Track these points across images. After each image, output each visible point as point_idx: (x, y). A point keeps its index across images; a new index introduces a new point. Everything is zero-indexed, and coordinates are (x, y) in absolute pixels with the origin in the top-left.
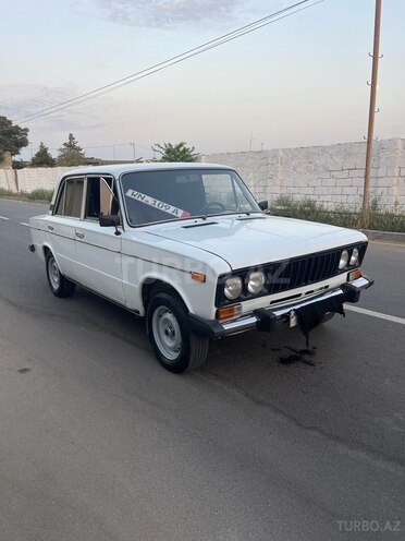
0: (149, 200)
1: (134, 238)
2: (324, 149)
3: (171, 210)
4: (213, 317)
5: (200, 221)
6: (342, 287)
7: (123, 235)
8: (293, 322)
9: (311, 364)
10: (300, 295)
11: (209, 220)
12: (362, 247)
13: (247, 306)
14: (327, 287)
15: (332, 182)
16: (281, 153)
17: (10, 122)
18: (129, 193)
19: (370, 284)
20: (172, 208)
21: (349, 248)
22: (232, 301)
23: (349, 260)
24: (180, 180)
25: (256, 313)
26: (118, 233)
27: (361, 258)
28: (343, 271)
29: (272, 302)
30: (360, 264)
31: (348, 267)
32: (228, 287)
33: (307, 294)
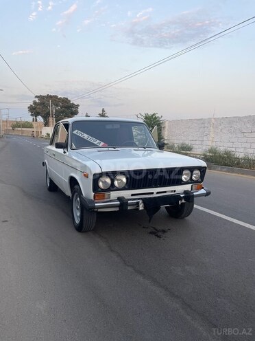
0: (86, 136)
1: (74, 157)
2: (240, 119)
4: (92, 198)
5: (113, 149)
6: (185, 192)
7: (67, 153)
9: (159, 237)
10: (152, 193)
11: (117, 149)
12: (202, 170)
13: (114, 195)
14: (175, 191)
15: (244, 140)
16: (213, 120)
17: (69, 101)
18: (75, 132)
19: (208, 194)
20: (98, 141)
21: (192, 169)
22: (103, 190)
23: (191, 177)
25: (119, 199)
26: (65, 152)
27: (202, 176)
28: (187, 183)
29: (132, 195)
30: (202, 181)
31: (191, 181)
32: (102, 182)
33: (158, 193)
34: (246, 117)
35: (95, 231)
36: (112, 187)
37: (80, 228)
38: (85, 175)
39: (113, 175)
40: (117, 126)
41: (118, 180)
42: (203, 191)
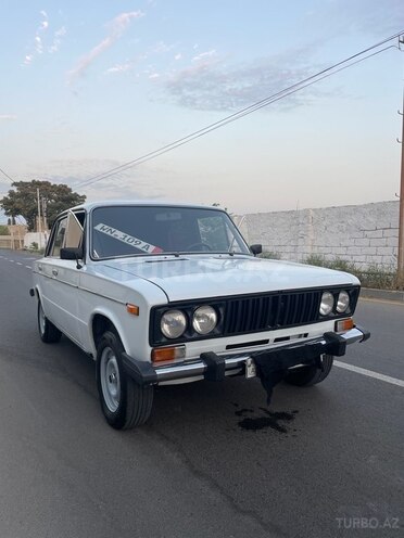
0: (120, 235)
1: (97, 274)
2: (356, 208)
3: (142, 245)
4: (148, 359)
5: (173, 257)
6: (327, 336)
7: (85, 268)
8: (250, 373)
9: (282, 430)
10: (266, 342)
11: (181, 257)
12: (353, 292)
13: (193, 349)
14: (306, 335)
15: (365, 242)
16: (312, 213)
17: (70, 190)
18: (98, 228)
19: (365, 337)
20: (144, 244)
21: (335, 291)
22: (171, 341)
23: (335, 305)
24: (161, 217)
25: (204, 357)
26: (79, 267)
27: (352, 304)
28: (327, 318)
29: (229, 347)
30: (352, 313)
31: (334, 314)
32: (168, 323)
33: (277, 340)
34: (365, 206)
35: (149, 425)
36: (189, 334)
37: (118, 422)
38: (131, 311)
39: (188, 307)
40: (176, 216)
41: (198, 318)
42: (354, 333)
